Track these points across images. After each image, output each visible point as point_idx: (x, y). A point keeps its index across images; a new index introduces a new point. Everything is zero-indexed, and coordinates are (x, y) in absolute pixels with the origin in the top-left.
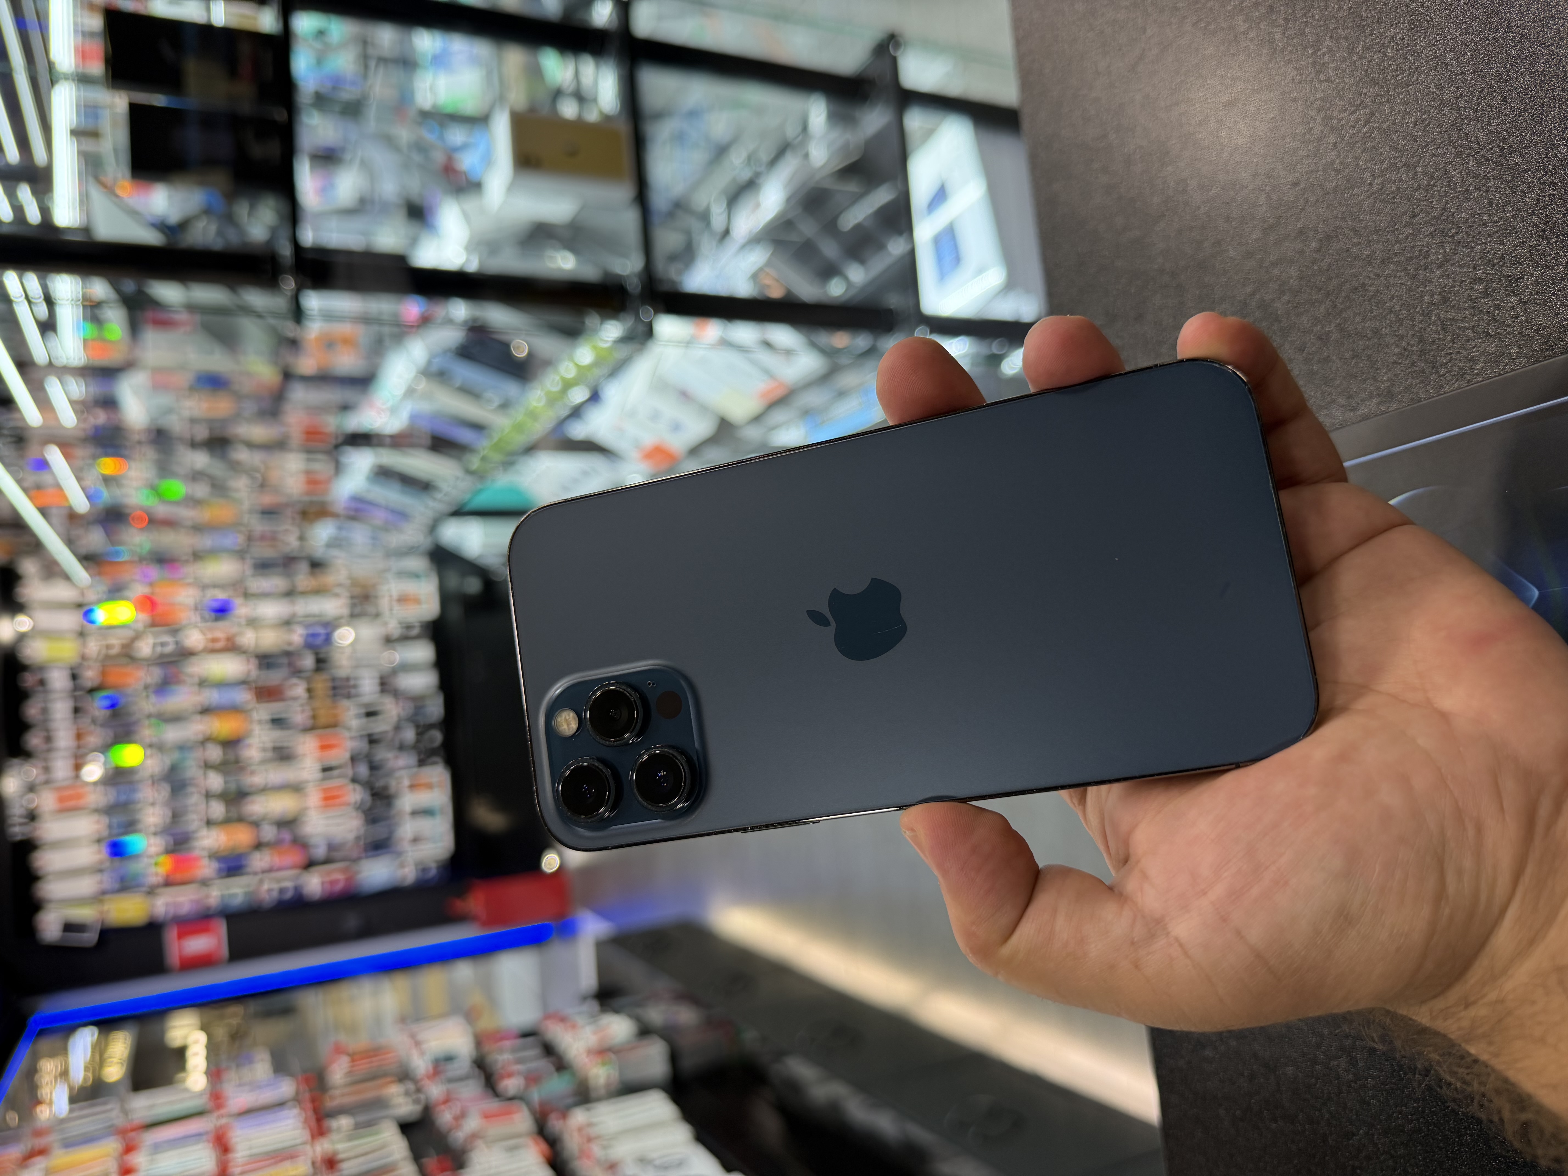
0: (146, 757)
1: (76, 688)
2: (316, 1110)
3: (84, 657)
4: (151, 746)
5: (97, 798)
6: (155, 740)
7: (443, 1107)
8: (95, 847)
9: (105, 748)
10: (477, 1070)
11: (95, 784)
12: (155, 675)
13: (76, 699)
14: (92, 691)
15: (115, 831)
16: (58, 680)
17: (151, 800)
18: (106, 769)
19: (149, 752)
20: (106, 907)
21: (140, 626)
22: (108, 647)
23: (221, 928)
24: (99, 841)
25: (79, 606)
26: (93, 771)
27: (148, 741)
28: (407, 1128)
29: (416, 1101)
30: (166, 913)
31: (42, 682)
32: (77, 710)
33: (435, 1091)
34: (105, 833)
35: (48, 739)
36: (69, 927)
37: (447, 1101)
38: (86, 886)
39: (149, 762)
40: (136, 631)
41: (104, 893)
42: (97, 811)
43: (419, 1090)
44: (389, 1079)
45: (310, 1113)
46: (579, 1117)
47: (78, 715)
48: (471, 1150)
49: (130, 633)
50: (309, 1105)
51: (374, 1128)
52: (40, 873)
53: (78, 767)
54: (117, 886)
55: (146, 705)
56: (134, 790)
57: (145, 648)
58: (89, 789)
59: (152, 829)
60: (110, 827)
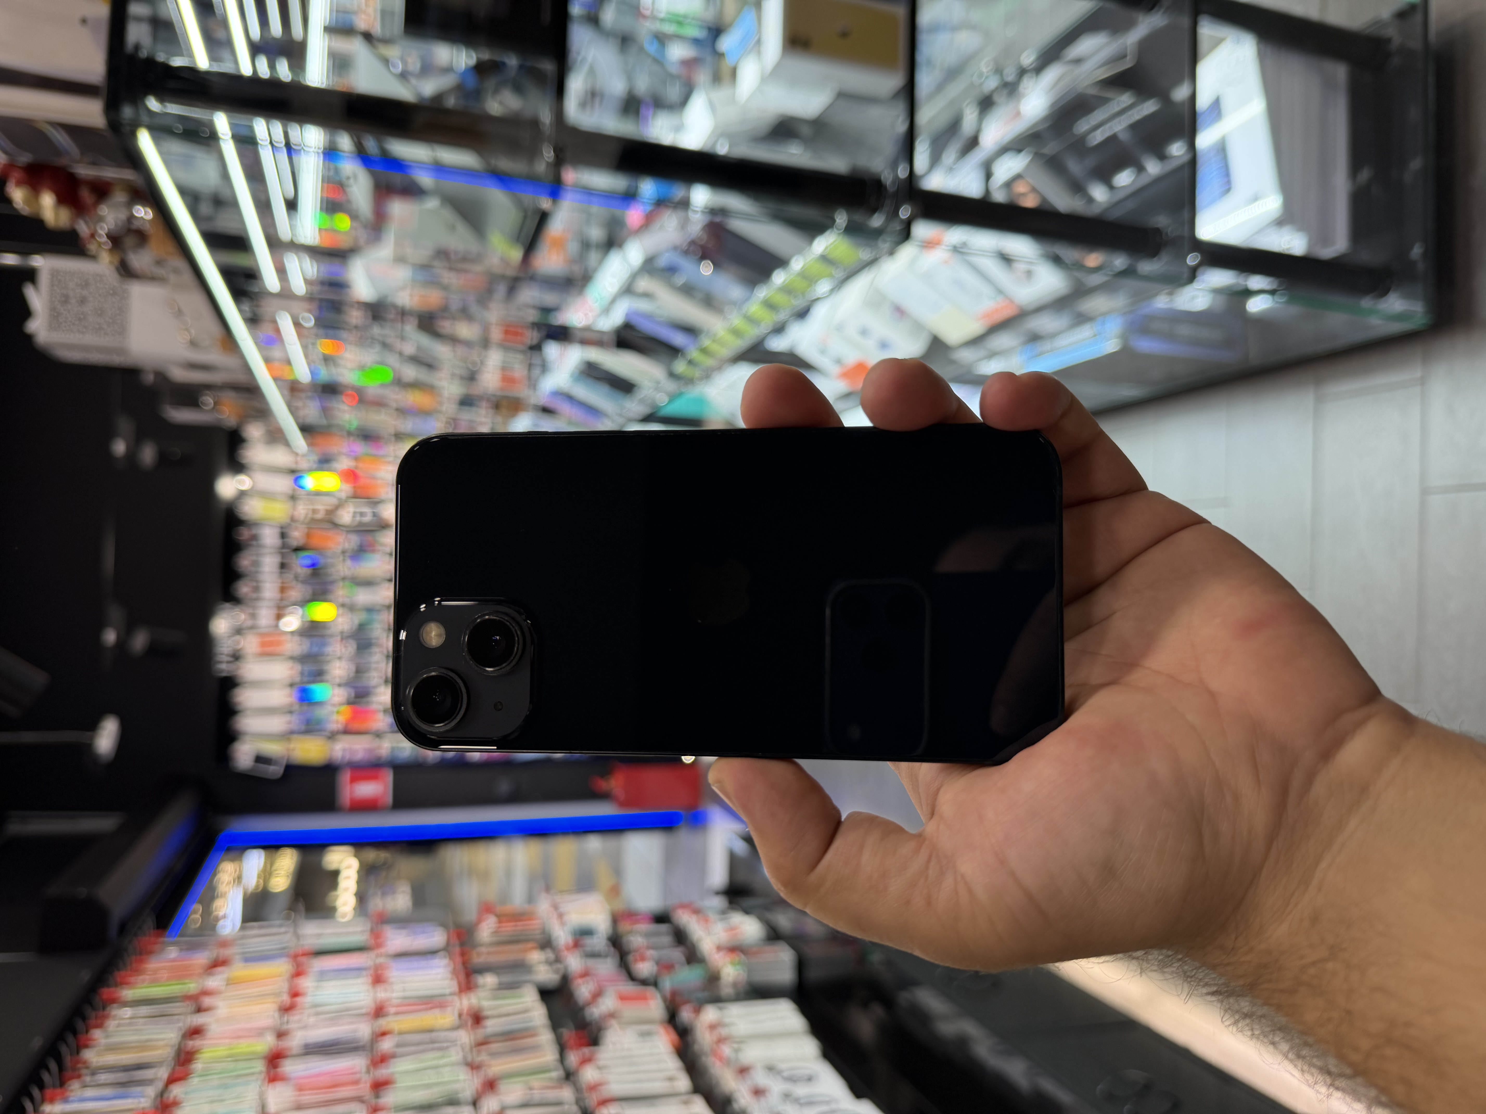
0: (338, 615)
1: (284, 546)
2: (465, 964)
3: (293, 519)
4: (343, 605)
5: (294, 647)
6: (347, 601)
7: (580, 981)
8: (288, 691)
9: (304, 603)
10: (612, 949)
11: (292, 633)
12: (352, 541)
13: (283, 555)
14: (297, 549)
15: (306, 679)
16: (269, 537)
17: (339, 654)
18: (303, 621)
19: (341, 610)
20: (292, 746)
21: (343, 495)
22: (314, 511)
23: (389, 777)
24: (291, 685)
25: (293, 471)
26: (292, 622)
27: (341, 600)
28: (546, 994)
29: (556, 971)
30: (343, 757)
31: (255, 538)
32: (283, 566)
33: (574, 963)
34: (298, 679)
35: (257, 589)
36: (260, 759)
37: (585, 974)
38: (277, 724)
39: (340, 620)
40: (340, 499)
41: (292, 732)
42: (292, 658)
43: (558, 960)
44: (530, 945)
45: (460, 967)
46: (710, 1014)
47: (283, 571)
48: (605, 1029)
49: (333, 501)
50: (458, 959)
51: (517, 991)
52: (239, 708)
53: (279, 617)
54: (303, 728)
55: (343, 568)
56: (324, 644)
57: (346, 516)
58: (288, 637)
59: (338, 681)
60: (302, 674)
